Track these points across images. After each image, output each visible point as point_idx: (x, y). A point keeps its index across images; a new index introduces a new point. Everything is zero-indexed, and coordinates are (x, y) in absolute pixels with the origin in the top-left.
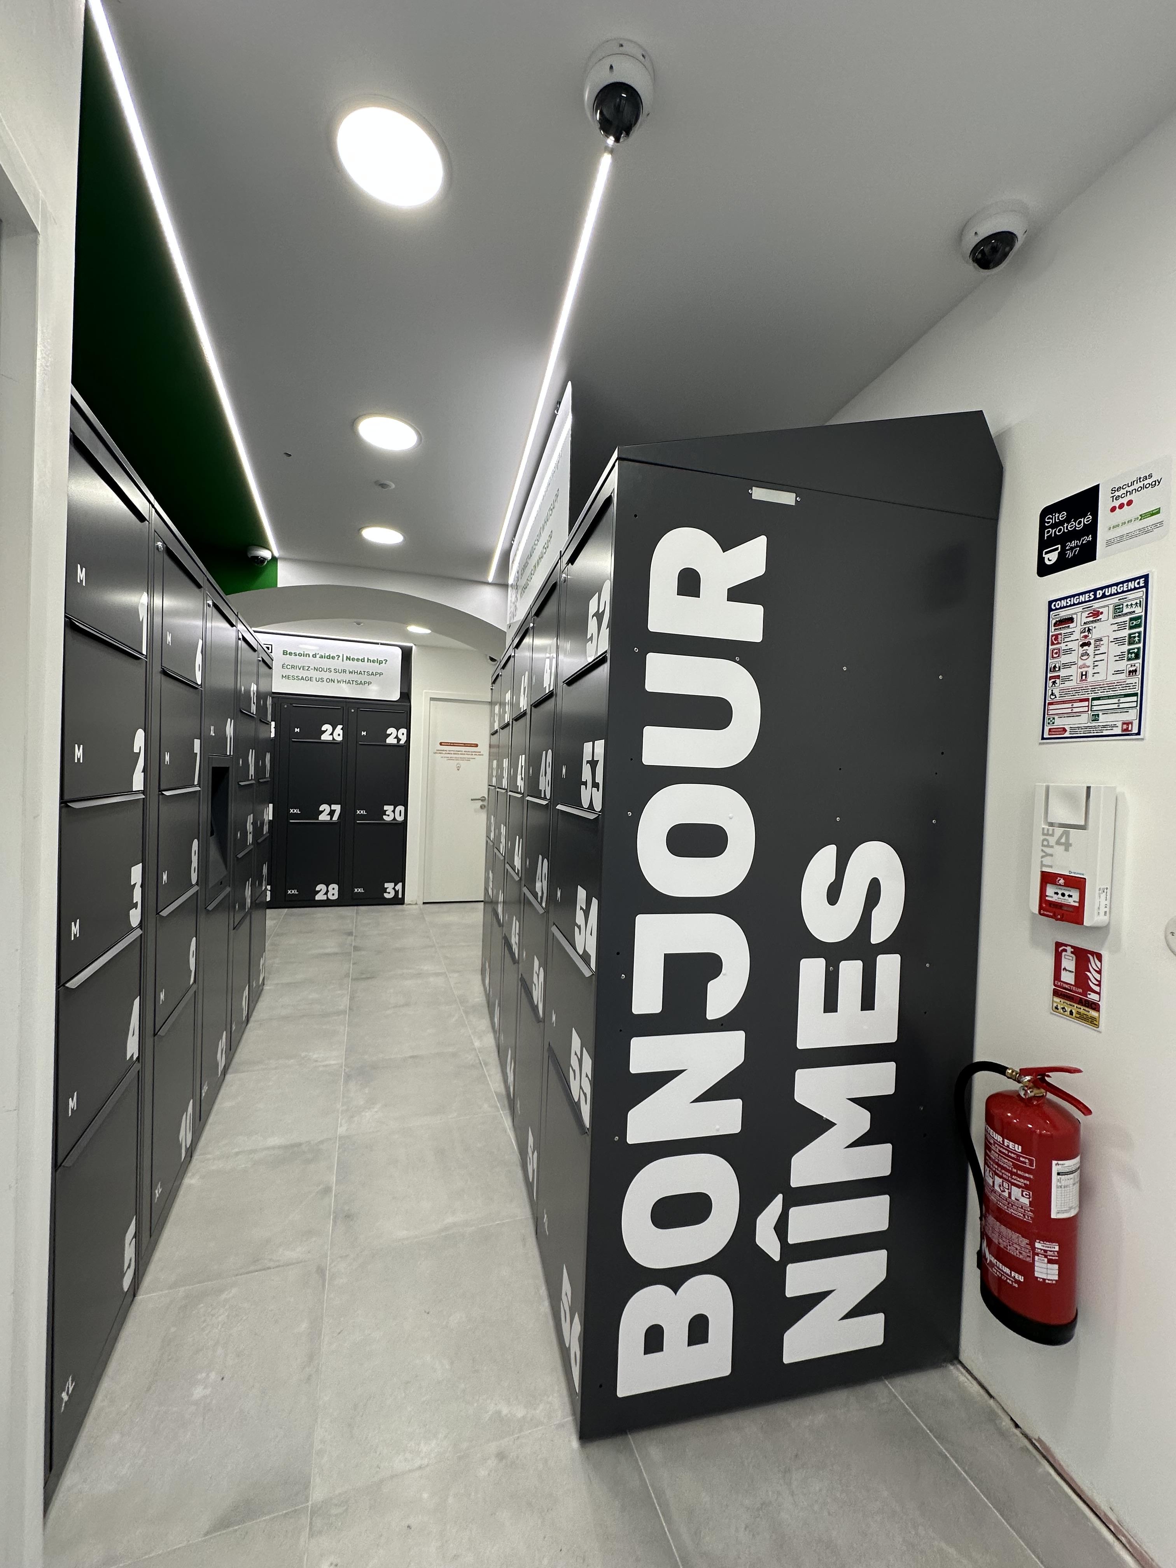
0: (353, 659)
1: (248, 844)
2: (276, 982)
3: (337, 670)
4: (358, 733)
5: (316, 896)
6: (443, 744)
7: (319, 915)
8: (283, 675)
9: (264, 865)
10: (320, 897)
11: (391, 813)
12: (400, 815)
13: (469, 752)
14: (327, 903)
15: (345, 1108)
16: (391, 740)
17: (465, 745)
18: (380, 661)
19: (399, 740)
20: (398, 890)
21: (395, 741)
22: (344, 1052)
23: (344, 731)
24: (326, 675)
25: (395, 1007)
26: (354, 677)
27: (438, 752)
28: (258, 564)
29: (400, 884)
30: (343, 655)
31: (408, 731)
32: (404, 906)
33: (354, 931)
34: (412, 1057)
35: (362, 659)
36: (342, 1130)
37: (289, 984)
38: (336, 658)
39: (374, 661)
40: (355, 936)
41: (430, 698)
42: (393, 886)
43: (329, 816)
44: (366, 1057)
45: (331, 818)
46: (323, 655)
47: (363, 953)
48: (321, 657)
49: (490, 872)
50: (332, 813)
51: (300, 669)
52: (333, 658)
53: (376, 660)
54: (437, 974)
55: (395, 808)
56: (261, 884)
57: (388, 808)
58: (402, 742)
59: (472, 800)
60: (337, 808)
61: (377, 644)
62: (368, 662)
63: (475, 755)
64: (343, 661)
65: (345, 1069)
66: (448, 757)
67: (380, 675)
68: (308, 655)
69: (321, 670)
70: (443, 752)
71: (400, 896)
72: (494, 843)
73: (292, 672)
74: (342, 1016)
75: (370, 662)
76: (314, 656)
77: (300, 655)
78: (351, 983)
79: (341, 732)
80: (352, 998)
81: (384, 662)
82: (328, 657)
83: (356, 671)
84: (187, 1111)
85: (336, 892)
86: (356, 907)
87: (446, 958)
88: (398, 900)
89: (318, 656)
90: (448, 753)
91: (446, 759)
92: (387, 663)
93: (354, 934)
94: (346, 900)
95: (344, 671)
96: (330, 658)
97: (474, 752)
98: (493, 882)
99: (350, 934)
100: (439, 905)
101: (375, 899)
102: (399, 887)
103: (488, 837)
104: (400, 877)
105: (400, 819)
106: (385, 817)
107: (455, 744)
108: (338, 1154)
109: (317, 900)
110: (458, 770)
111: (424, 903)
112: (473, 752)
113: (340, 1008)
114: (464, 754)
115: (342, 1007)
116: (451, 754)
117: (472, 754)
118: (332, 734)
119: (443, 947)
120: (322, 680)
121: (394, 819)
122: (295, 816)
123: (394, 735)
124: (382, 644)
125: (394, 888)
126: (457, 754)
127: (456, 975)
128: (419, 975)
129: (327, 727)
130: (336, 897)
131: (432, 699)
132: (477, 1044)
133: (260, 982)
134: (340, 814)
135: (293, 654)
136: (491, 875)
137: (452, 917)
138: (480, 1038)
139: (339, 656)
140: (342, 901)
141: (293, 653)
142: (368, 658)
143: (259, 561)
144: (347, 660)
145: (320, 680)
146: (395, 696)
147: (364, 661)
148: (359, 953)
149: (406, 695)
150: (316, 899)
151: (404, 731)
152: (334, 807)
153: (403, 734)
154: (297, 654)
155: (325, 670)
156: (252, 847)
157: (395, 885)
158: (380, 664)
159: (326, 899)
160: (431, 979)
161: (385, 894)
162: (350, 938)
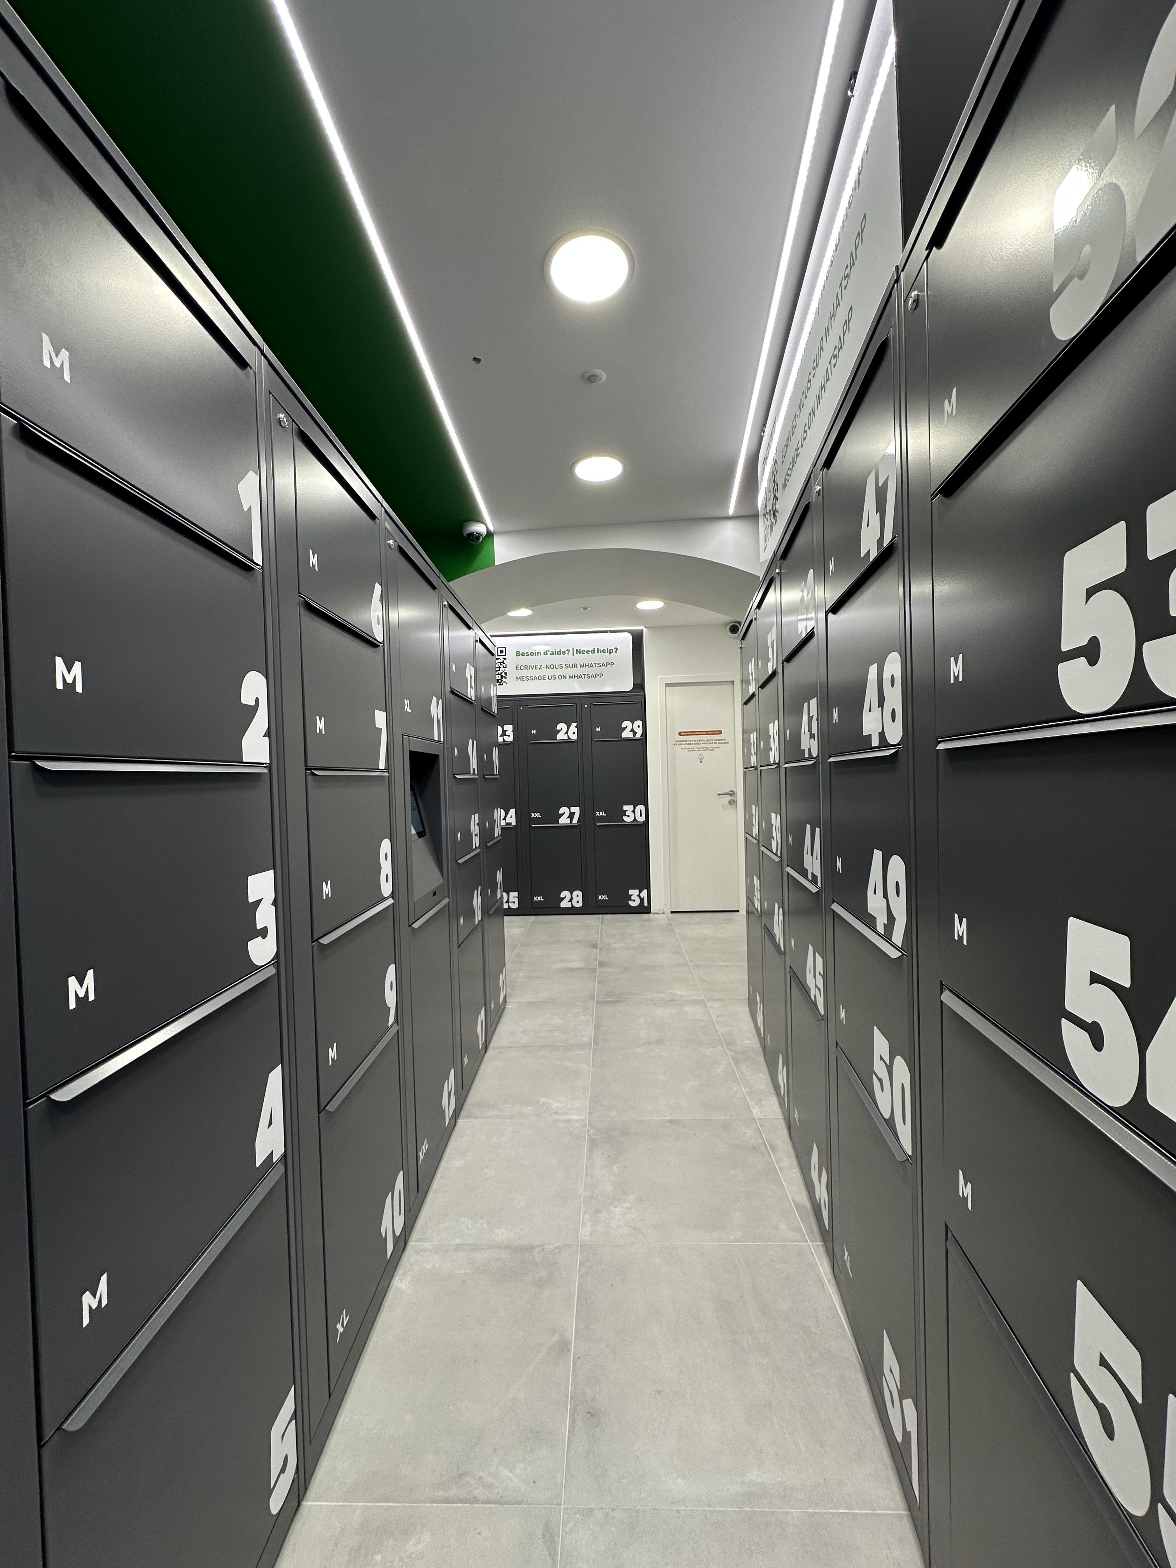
0: (583, 652)
1: (474, 848)
2: (518, 1000)
3: (569, 666)
4: (592, 730)
5: (561, 904)
6: (682, 734)
7: (565, 923)
8: (517, 678)
9: (498, 871)
10: (565, 904)
11: (631, 814)
12: (641, 816)
13: (712, 740)
14: (572, 911)
15: (588, 1193)
16: (626, 734)
17: (707, 733)
18: (610, 650)
19: (635, 733)
20: (644, 898)
21: (631, 735)
22: (587, 1103)
23: (579, 728)
24: (557, 672)
25: (648, 1043)
26: (586, 670)
27: (677, 743)
28: (474, 541)
29: (645, 891)
30: (573, 648)
31: (644, 723)
32: (651, 915)
33: (599, 943)
34: (670, 1121)
35: (592, 651)
36: (585, 1233)
37: (531, 1004)
38: (567, 652)
39: (604, 651)
40: (600, 949)
41: (666, 684)
42: (638, 893)
43: (569, 819)
44: (614, 1113)
45: (571, 822)
46: (554, 651)
47: (609, 970)
48: (552, 654)
49: (755, 878)
50: (571, 816)
51: (532, 669)
52: (564, 653)
53: (606, 650)
54: (694, 1003)
55: (634, 808)
56: (494, 892)
57: (628, 808)
58: (638, 735)
59: (718, 795)
60: (576, 810)
61: (606, 632)
62: (598, 653)
63: (719, 743)
64: (573, 655)
65: (590, 1129)
66: (689, 748)
67: (611, 665)
68: (539, 654)
69: (552, 667)
70: (683, 743)
71: (646, 904)
72: (759, 841)
73: (526, 673)
74: (586, 1051)
75: (601, 653)
76: (546, 654)
77: (532, 654)
78: (596, 1006)
79: (575, 730)
80: (597, 1028)
81: (614, 650)
82: (559, 653)
83: (587, 664)
84: (392, 1190)
85: (580, 899)
86: (601, 915)
87: (703, 981)
88: (644, 909)
89: (549, 653)
90: (689, 744)
91: (687, 750)
92: (617, 651)
93: (599, 947)
94: (590, 908)
95: (575, 666)
96: (560, 654)
97: (718, 740)
98: (760, 891)
99: (595, 946)
100: (689, 915)
101: (620, 907)
102: (644, 894)
103: (748, 832)
104: (644, 883)
105: (641, 819)
106: (625, 818)
107: (695, 733)
108: (581, 1277)
109: (563, 908)
110: (702, 762)
111: (672, 912)
112: (716, 740)
113: (584, 1039)
114: (707, 743)
115: (586, 1039)
116: (692, 744)
117: (716, 743)
118: (567, 733)
119: (698, 967)
120: (554, 677)
121: (635, 820)
122: (537, 820)
123: (629, 728)
124: (611, 632)
125: (639, 896)
126: (698, 744)
127: (717, 1005)
128: (672, 1001)
129: (561, 726)
130: (580, 905)
131: (668, 685)
132: (756, 1112)
133: (501, 1001)
134: (580, 815)
135: (526, 655)
136: (756, 881)
137: (704, 928)
138: (759, 1102)
139: (569, 651)
140: (585, 910)
141: (525, 653)
142: (598, 649)
143: (474, 537)
144: (577, 654)
145: (552, 678)
146: (628, 686)
147: (594, 653)
148: (603, 969)
149: (639, 685)
150: (561, 906)
151: (639, 723)
152: (573, 809)
153: (639, 726)
154: (529, 654)
155: (557, 667)
156: (478, 851)
157: (640, 892)
158: (610, 654)
159: (571, 906)
160: (687, 1008)
161: (629, 902)
162: (595, 950)
